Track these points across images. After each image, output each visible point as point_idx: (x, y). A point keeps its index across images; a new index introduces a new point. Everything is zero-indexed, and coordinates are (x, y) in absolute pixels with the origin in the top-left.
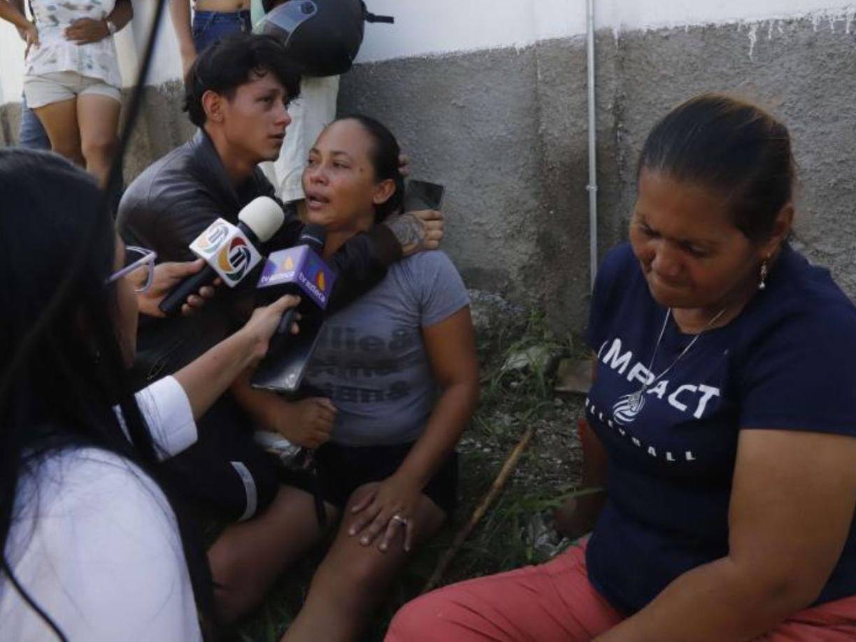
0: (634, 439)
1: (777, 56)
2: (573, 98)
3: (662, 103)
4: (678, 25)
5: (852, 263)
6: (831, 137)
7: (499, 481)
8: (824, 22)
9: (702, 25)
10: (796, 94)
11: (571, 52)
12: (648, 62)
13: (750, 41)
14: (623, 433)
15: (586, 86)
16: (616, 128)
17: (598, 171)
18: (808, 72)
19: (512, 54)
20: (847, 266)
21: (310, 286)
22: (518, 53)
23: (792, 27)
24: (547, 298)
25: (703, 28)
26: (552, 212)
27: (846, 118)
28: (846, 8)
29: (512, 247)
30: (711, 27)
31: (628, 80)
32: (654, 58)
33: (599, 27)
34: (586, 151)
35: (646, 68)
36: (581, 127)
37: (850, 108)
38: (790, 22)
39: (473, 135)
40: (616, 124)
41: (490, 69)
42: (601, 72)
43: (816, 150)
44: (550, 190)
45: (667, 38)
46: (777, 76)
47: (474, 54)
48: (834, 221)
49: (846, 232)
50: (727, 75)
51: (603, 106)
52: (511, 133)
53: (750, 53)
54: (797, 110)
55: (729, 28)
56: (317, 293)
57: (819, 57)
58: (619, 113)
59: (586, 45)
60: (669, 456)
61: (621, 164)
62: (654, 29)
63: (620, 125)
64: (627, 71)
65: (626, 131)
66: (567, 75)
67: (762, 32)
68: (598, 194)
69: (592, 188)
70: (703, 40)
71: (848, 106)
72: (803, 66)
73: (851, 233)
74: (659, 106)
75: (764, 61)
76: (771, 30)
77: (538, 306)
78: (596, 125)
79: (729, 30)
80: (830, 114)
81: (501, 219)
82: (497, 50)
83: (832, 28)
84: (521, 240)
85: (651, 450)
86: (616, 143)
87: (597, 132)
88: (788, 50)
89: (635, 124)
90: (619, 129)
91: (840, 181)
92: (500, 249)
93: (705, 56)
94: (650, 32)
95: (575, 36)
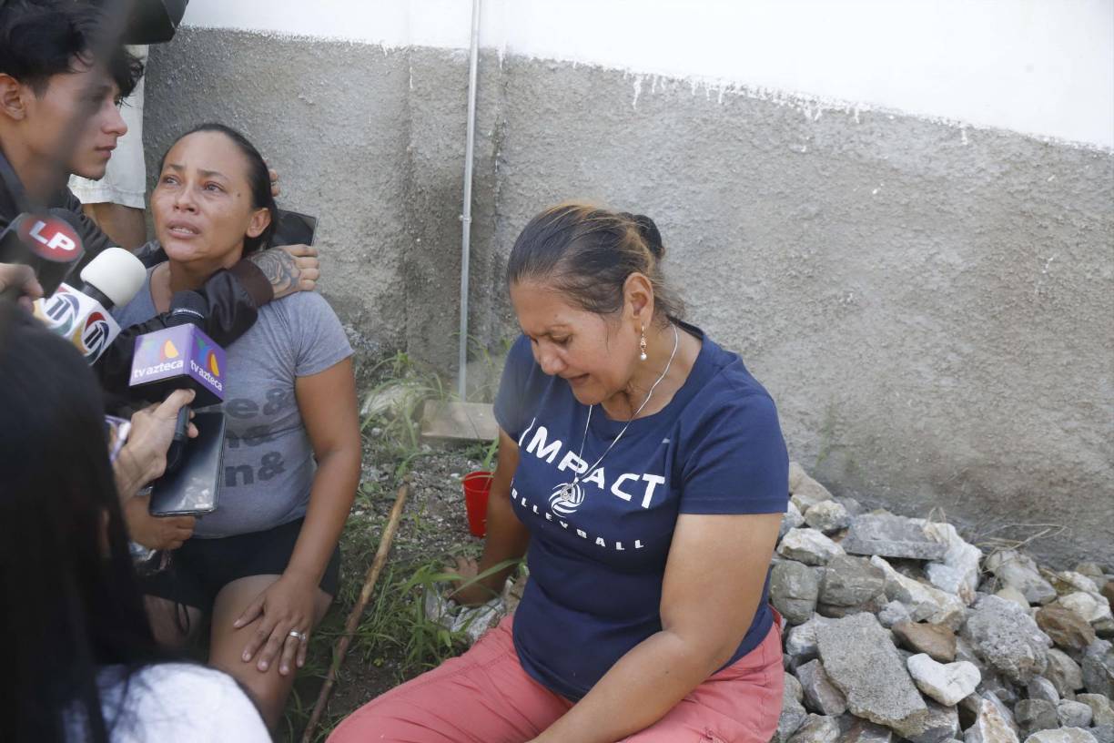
0: (579, 531)
1: (659, 111)
2: (447, 117)
3: (544, 138)
4: (567, 60)
5: (710, 315)
6: (700, 197)
7: (382, 551)
8: (701, 88)
9: (590, 65)
10: (673, 150)
11: (450, 66)
12: (532, 92)
13: (634, 91)
14: (565, 526)
15: (465, 107)
16: (494, 158)
17: (473, 202)
18: (685, 132)
19: (378, 53)
20: (706, 318)
21: (204, 375)
22: (386, 54)
23: (674, 86)
24: (408, 333)
25: (591, 68)
26: (418, 240)
27: (714, 181)
28: (719, 79)
29: (368, 273)
30: (599, 69)
31: (510, 107)
32: (539, 89)
33: (484, 44)
34: (462, 176)
35: (530, 97)
36: (457, 151)
37: (717, 173)
38: (672, 81)
39: (325, 140)
40: (495, 153)
41: (351, 65)
42: (483, 95)
43: (687, 207)
44: (417, 216)
45: (554, 70)
46: (657, 130)
47: (331, 45)
48: (698, 275)
49: (707, 286)
50: (610, 121)
51: (483, 131)
52: (373, 144)
53: (634, 103)
54: (673, 166)
55: (616, 74)
56: (213, 381)
57: (694, 120)
58: (499, 141)
59: (469, 60)
60: (619, 546)
61: (497, 195)
62: (542, 58)
63: (499, 154)
64: (509, 97)
65: (505, 162)
66: (444, 91)
67: (646, 85)
68: (473, 225)
69: (466, 219)
70: (589, 80)
71: (716, 171)
72: (680, 126)
73: (711, 288)
74: (540, 140)
75: (646, 113)
76: (654, 84)
77: (397, 340)
78: (475, 151)
79: (615, 76)
80: (701, 175)
81: (356, 241)
82: (360, 45)
83: (708, 95)
84: (378, 266)
85: (600, 541)
86: (494, 173)
87: (475, 159)
88: (669, 107)
89: (515, 155)
90: (499, 158)
91: (706, 239)
92: (353, 275)
93: (591, 97)
94: (536, 60)
95: (456, 49)
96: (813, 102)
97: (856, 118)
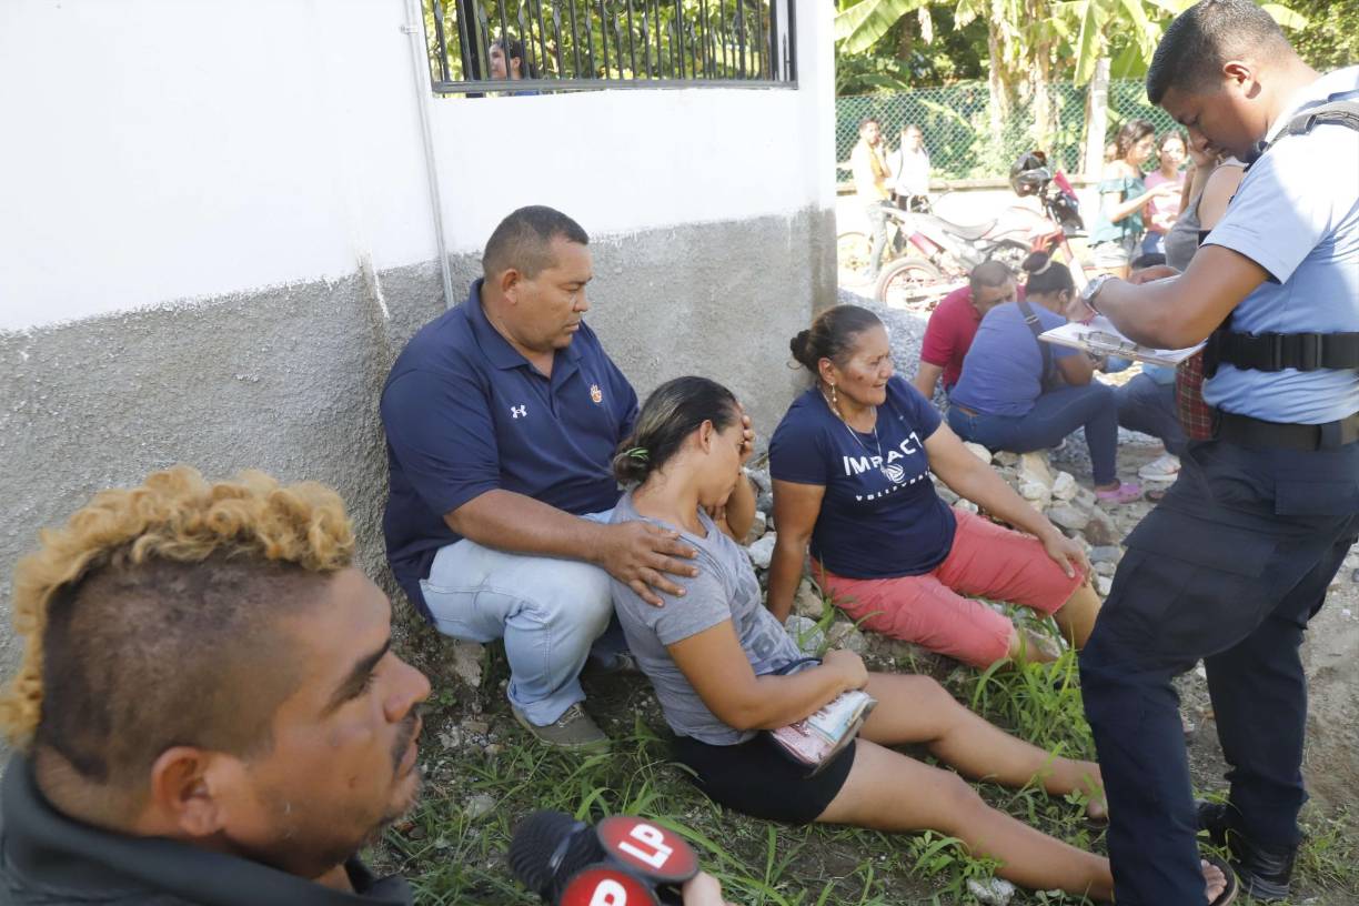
19: (322, 291)
22: (331, 289)
41: (294, 315)
47: (265, 296)
82: (299, 286)
95: (421, 264)
96: (617, 236)
97: (636, 239)
